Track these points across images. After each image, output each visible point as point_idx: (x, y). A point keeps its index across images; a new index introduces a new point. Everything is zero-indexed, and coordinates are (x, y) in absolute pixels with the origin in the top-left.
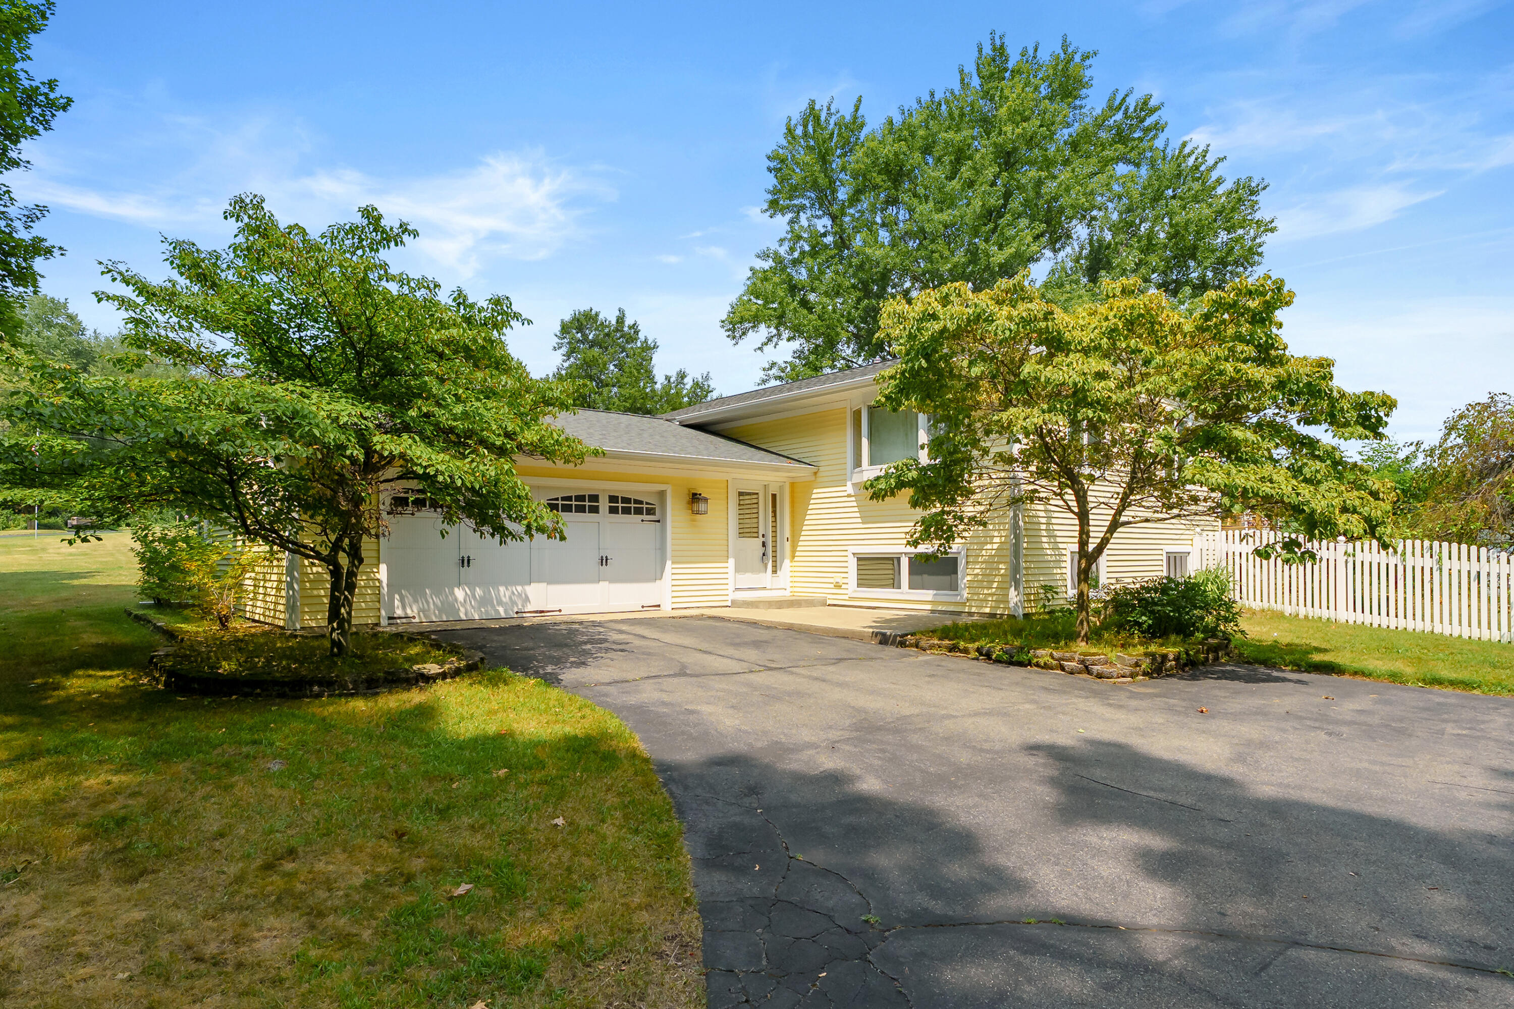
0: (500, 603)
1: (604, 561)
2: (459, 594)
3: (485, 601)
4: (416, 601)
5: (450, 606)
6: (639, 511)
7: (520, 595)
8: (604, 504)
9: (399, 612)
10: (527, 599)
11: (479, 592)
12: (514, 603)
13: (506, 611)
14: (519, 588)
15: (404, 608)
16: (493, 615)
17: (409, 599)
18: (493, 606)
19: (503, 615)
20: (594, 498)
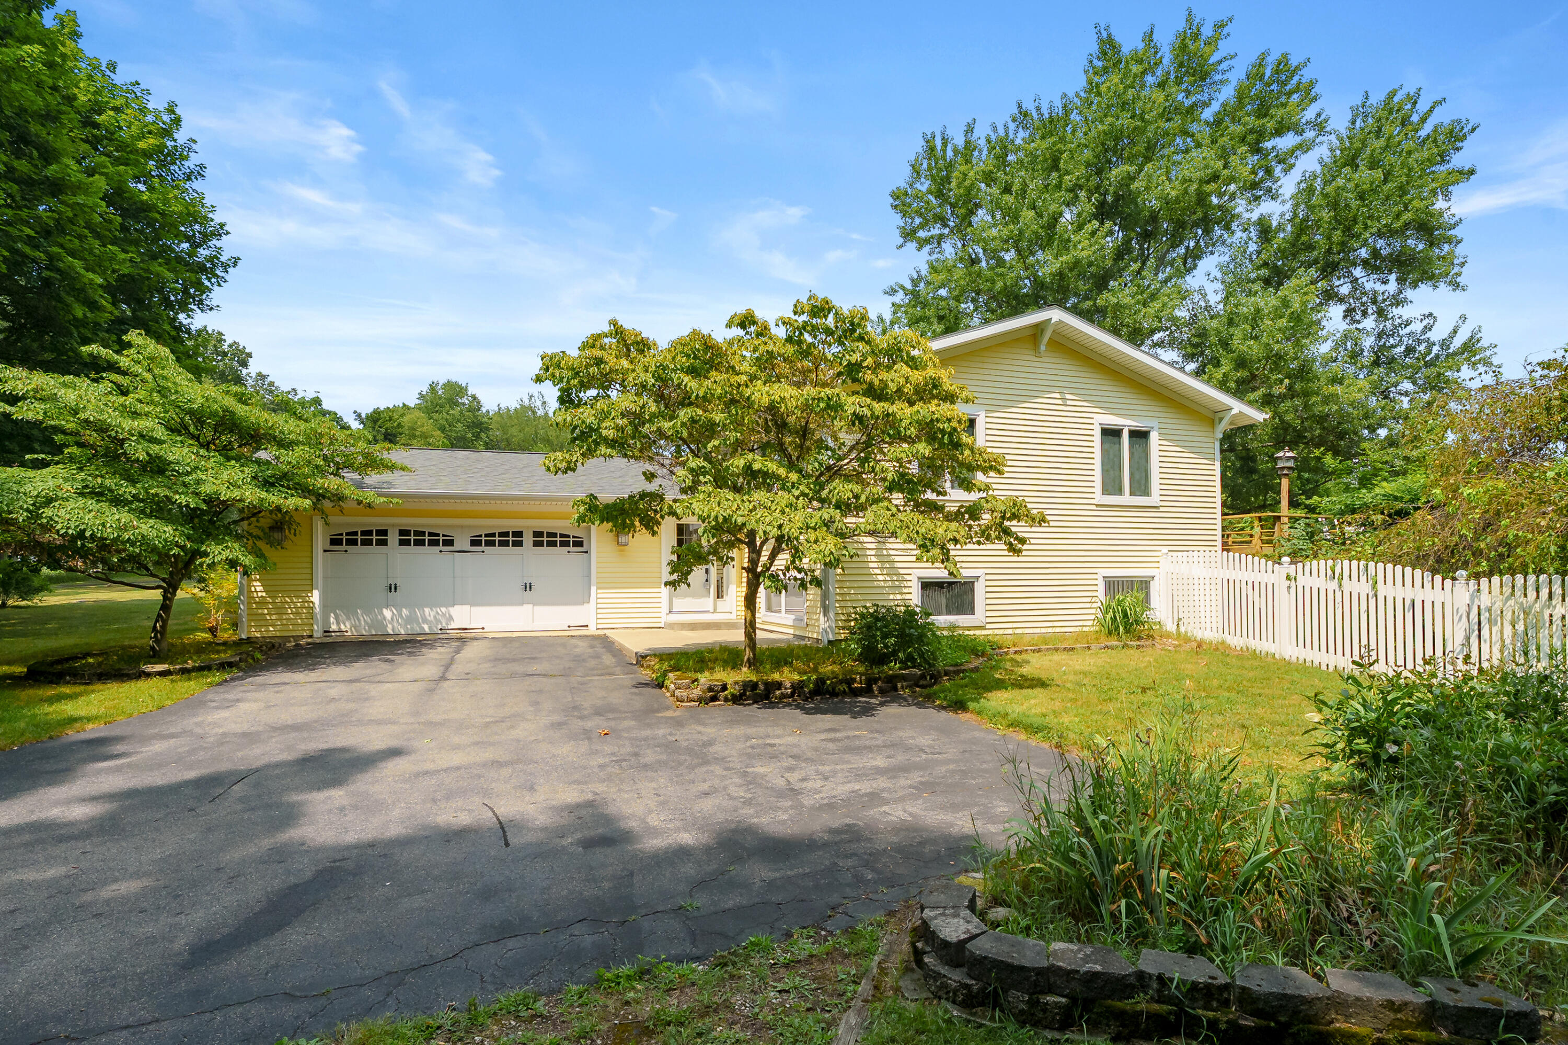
0: (425, 621)
1: (528, 587)
2: (387, 613)
3: (410, 619)
4: (348, 619)
5: (381, 623)
6: (565, 544)
7: (444, 615)
8: (528, 539)
9: (334, 627)
10: (451, 618)
11: (405, 612)
12: (439, 621)
13: (430, 628)
14: (443, 609)
15: (338, 623)
16: (418, 630)
17: (343, 617)
18: (418, 624)
19: (427, 630)
20: (519, 534)
